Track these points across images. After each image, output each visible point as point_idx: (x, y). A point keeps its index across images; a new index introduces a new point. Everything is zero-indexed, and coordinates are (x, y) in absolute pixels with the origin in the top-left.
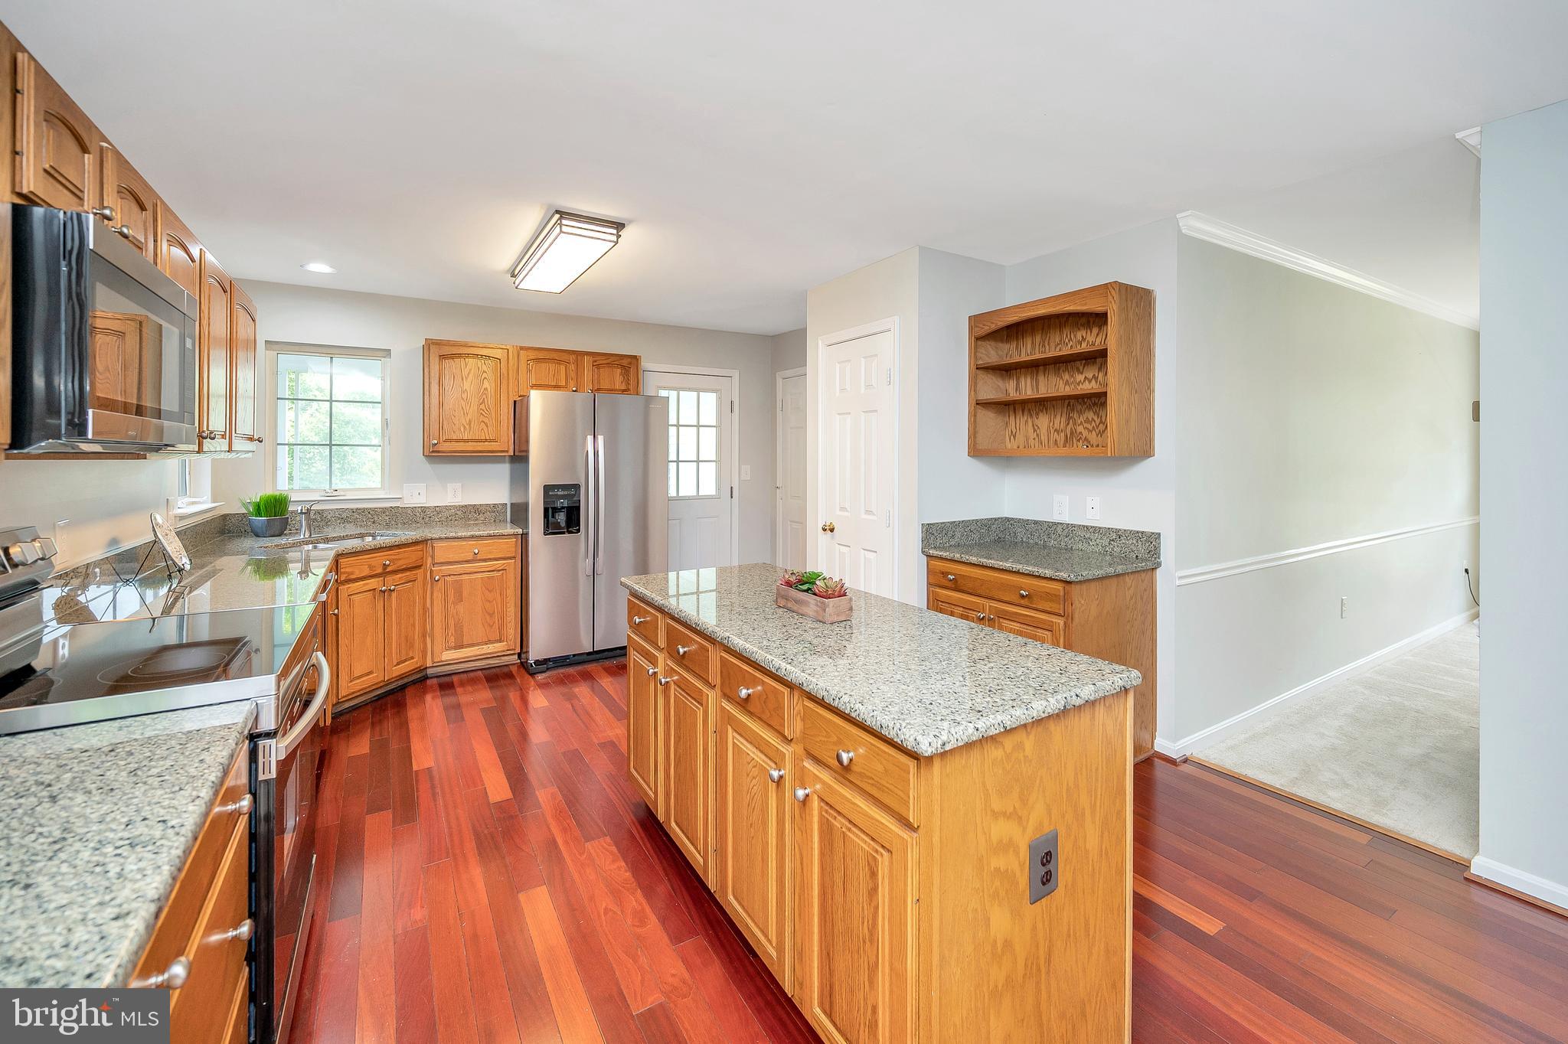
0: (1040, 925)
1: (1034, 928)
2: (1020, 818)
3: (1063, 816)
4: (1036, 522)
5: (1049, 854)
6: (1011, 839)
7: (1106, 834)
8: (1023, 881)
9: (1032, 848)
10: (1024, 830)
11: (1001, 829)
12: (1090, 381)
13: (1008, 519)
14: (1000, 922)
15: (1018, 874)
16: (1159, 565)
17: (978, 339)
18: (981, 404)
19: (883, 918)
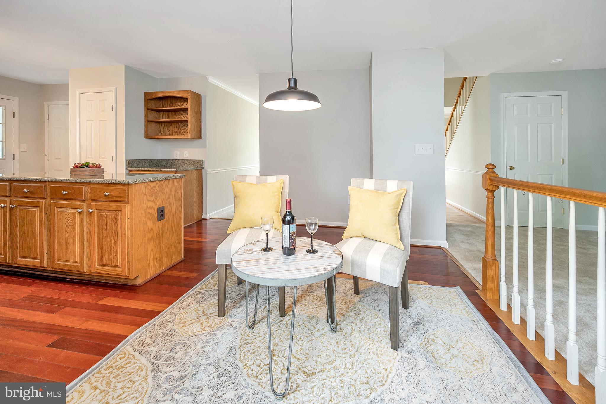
0: (160, 227)
1: (159, 227)
2: (155, 202)
3: (166, 203)
4: (169, 160)
5: (162, 211)
6: (153, 207)
7: (177, 209)
8: (156, 216)
9: (158, 209)
10: (156, 205)
11: (150, 204)
12: (185, 118)
13: (159, 160)
14: (150, 224)
15: (154, 214)
16: (203, 168)
17: (148, 100)
18: (148, 122)
19: (119, 228)
